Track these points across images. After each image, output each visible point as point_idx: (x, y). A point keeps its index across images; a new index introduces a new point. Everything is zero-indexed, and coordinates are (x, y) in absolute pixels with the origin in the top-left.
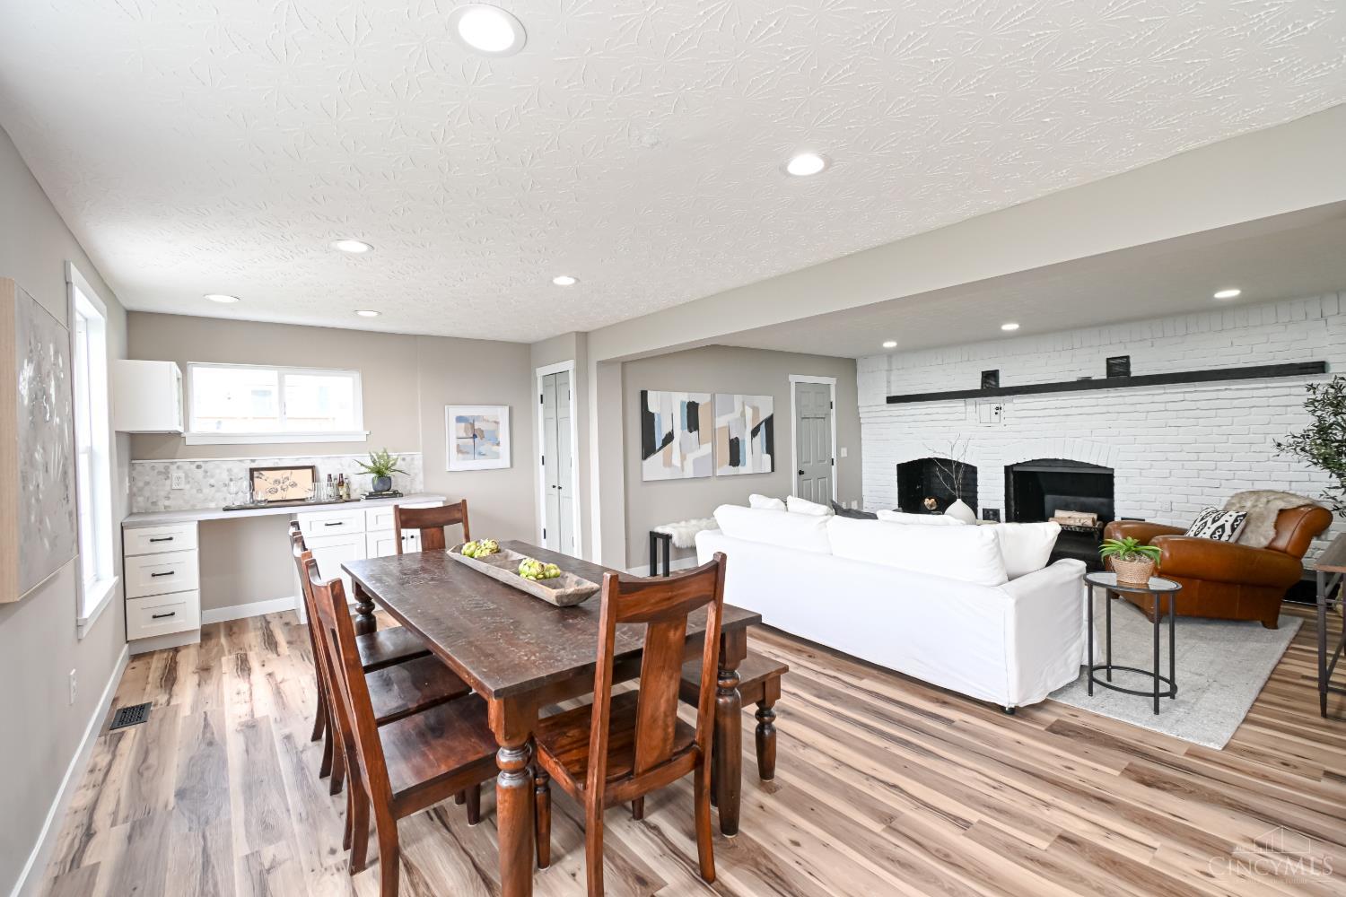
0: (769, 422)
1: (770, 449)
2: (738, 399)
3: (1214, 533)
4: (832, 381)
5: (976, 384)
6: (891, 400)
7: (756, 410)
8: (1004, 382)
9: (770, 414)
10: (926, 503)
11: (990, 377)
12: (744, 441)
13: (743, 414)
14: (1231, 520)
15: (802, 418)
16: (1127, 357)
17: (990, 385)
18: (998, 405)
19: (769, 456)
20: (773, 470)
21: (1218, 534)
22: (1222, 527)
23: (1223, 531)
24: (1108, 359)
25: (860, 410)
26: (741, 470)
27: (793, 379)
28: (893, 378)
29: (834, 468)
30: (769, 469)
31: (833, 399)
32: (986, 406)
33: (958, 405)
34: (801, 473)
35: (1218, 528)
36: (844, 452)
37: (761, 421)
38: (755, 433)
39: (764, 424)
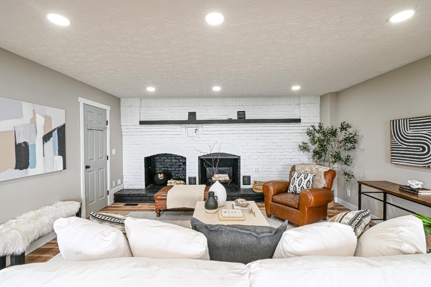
0: (61, 130)
1: (62, 151)
2: (27, 108)
3: (307, 184)
4: (108, 108)
5: (186, 118)
6: (142, 123)
7: (48, 119)
8: (198, 118)
9: (62, 124)
10: (159, 176)
11: (192, 115)
12: (34, 145)
13: (33, 121)
15: (88, 130)
16: (244, 112)
17: (192, 119)
18: (196, 128)
19: (61, 158)
20: (65, 168)
21: (308, 184)
22: (309, 181)
23: (310, 183)
24: (238, 112)
25: (122, 127)
26: (30, 171)
27: (82, 101)
28: (142, 111)
29: (108, 162)
30: (62, 168)
31: (108, 119)
32: (191, 128)
33: (178, 127)
34: (87, 167)
35: (307, 182)
36: (114, 151)
37: (53, 128)
38: (46, 138)
39: (56, 131)
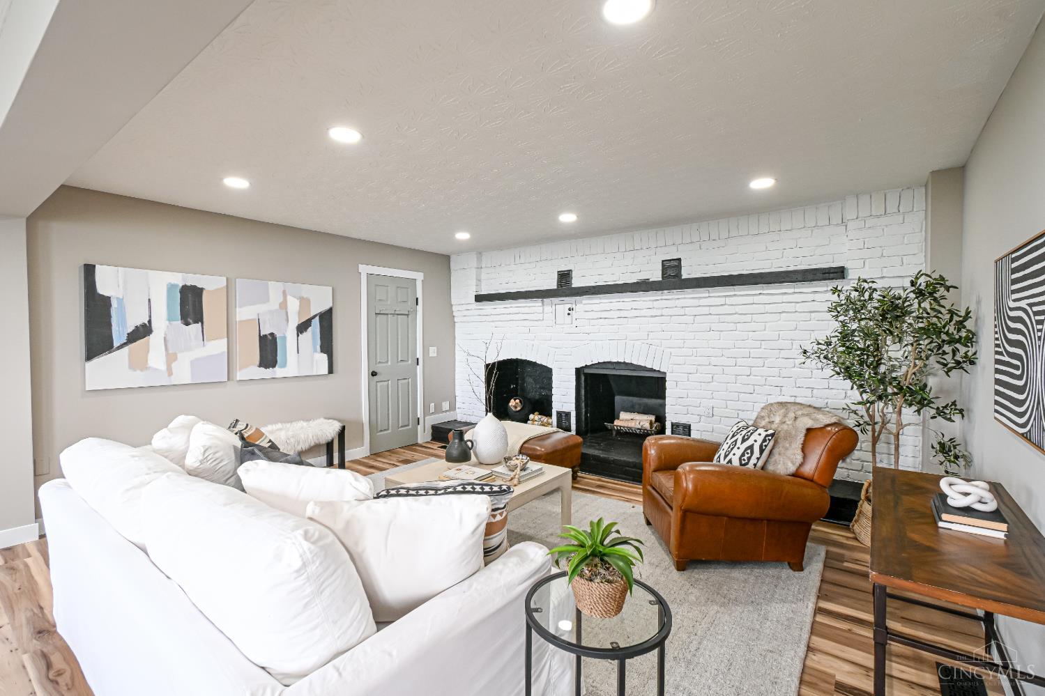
0: (326, 318)
1: (327, 347)
2: (275, 288)
3: (743, 455)
4: (419, 276)
5: (552, 284)
6: (479, 298)
7: (305, 302)
8: (576, 282)
9: (327, 307)
10: (510, 404)
11: (564, 277)
12: (284, 338)
13: (284, 305)
14: (760, 439)
15: (376, 313)
16: (679, 260)
17: (565, 286)
18: (570, 306)
19: (325, 356)
20: (331, 371)
22: (751, 447)
23: (752, 453)
24: (663, 261)
25: (454, 308)
26: (278, 372)
27: (364, 269)
28: (483, 276)
29: (419, 369)
30: (326, 371)
31: (419, 295)
32: (560, 306)
33: (535, 305)
34: (374, 374)
35: (746, 449)
36: (433, 352)
37: (313, 314)
38: (303, 327)
39: (317, 318)
